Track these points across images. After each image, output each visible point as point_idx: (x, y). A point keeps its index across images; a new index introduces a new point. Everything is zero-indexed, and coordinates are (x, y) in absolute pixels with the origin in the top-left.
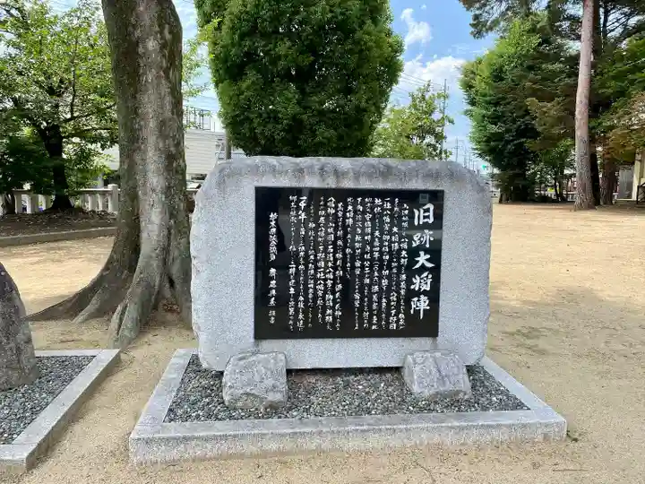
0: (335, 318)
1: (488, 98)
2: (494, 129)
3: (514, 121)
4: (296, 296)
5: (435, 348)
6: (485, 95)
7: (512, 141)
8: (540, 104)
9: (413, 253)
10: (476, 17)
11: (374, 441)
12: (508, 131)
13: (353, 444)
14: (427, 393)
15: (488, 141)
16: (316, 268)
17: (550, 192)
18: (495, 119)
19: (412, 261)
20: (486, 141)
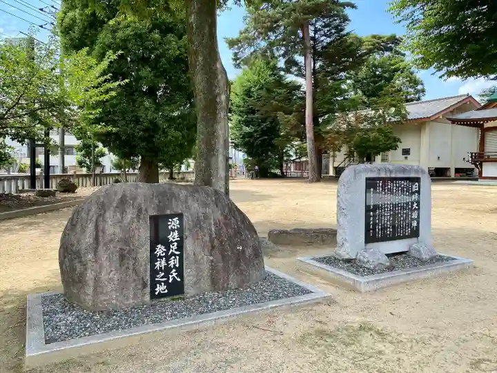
0: (390, 231)
1: (242, 109)
2: (247, 129)
3: (259, 125)
4: (379, 223)
5: (418, 242)
6: (239, 106)
7: (259, 138)
8: (286, 116)
9: (412, 203)
10: (236, 54)
11: (429, 274)
12: (256, 131)
13: (422, 276)
14: (428, 257)
15: (243, 137)
16: (385, 211)
17: (278, 171)
18: (247, 123)
19: (412, 207)
20: (242, 138)
